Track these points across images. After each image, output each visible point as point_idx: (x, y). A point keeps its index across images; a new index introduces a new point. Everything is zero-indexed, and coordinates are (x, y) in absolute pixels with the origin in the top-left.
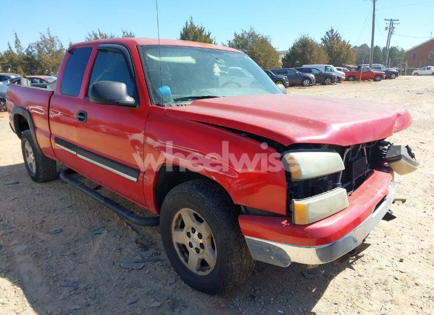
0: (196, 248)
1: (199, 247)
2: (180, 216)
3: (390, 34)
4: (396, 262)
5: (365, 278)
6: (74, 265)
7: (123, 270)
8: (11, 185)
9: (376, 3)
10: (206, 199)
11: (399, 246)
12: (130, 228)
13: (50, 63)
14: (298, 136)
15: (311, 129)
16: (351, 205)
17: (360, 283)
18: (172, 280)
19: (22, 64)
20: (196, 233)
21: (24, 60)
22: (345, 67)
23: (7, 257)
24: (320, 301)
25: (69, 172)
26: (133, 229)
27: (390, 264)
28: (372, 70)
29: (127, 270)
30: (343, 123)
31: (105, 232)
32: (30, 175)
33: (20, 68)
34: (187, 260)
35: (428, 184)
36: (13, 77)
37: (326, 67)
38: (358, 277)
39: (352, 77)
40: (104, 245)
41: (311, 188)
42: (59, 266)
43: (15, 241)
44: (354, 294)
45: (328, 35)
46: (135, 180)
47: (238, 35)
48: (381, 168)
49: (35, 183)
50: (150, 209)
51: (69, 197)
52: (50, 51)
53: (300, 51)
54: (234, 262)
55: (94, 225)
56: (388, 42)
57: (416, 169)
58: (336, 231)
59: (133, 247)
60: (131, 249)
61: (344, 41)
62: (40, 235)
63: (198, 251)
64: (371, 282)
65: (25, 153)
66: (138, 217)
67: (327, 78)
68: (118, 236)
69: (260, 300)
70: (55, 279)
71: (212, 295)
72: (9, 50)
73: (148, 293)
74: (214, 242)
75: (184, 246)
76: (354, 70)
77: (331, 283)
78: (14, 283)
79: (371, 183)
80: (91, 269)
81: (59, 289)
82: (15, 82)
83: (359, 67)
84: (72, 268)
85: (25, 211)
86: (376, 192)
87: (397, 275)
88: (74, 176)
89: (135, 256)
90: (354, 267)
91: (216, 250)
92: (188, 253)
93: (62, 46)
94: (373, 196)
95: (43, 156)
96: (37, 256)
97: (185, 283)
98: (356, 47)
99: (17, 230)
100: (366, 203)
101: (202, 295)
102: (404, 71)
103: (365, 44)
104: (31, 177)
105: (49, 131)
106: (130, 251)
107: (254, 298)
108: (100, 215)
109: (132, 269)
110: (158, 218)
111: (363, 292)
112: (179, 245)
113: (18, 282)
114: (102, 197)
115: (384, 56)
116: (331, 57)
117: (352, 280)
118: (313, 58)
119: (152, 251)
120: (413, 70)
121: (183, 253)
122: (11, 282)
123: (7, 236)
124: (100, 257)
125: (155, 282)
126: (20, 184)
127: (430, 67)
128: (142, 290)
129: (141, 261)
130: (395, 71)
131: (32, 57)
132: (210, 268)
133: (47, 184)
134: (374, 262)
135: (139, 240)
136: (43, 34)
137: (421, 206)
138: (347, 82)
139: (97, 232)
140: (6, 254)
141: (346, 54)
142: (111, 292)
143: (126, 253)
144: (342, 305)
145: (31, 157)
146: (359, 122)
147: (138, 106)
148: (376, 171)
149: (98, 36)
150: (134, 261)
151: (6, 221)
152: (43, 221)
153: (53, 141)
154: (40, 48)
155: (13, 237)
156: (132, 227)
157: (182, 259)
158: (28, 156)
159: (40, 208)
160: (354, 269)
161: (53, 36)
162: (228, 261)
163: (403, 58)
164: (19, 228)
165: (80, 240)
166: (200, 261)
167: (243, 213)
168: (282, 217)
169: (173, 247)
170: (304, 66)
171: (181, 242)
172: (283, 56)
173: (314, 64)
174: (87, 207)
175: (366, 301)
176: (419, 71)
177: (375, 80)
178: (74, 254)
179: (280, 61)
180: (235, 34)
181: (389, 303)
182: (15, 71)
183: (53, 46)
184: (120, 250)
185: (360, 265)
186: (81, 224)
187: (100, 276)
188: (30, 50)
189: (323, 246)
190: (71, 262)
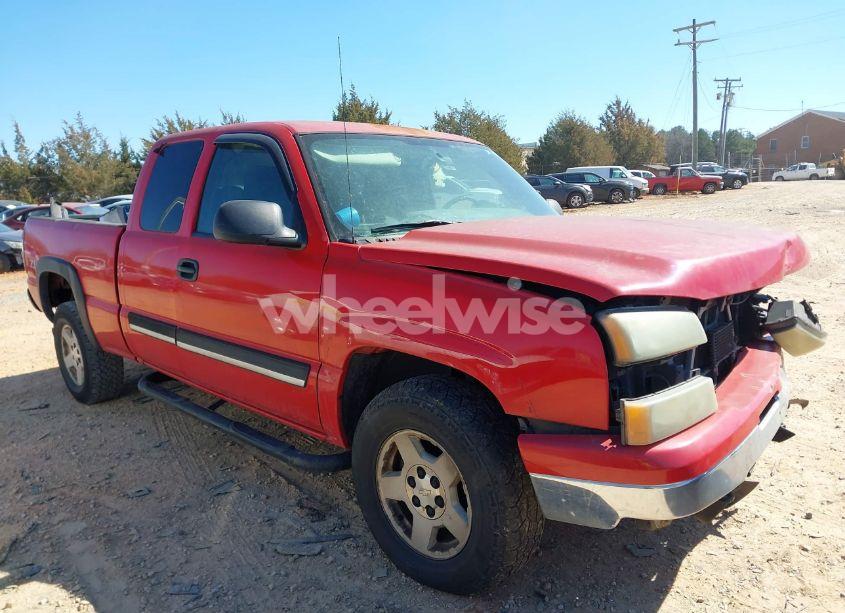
0: (428, 507)
1: (433, 505)
2: (394, 445)
3: (727, 106)
4: (799, 518)
5: (747, 552)
6: (186, 553)
7: (283, 559)
8: (35, 411)
9: (697, 51)
10: (447, 409)
11: (799, 491)
12: (283, 481)
13: (83, 178)
14: (624, 283)
15: (643, 271)
16: (723, 408)
17: (738, 561)
18: (382, 573)
19: (28, 181)
20: (427, 478)
21: (32, 173)
22: (646, 168)
23: (52, 544)
24: (669, 597)
25: (156, 379)
26: (290, 482)
27: (788, 524)
28: (699, 174)
29: (291, 559)
30: (699, 257)
31: (235, 489)
32: (70, 389)
33: (25, 191)
34: (408, 532)
35: (835, 377)
36: (11, 207)
37: (611, 170)
38: (732, 551)
39: (662, 187)
40: (238, 515)
41: (647, 379)
42: (156, 556)
43: (61, 515)
44: (731, 582)
45: (612, 112)
46: (301, 383)
47: (441, 115)
48: (759, 344)
49: (81, 405)
50: (330, 438)
51: (154, 428)
52: (82, 156)
53: (560, 142)
54: (507, 526)
55: (211, 477)
56: (724, 122)
57: (822, 344)
58: (703, 454)
59: (295, 515)
60: (290, 519)
61: (640, 121)
62: (109, 501)
63: (431, 512)
64: (758, 559)
65: (61, 348)
66: (304, 456)
67: (614, 190)
68: (263, 497)
69: (556, 601)
70: (153, 581)
71: (464, 595)
72: (3, 155)
73: (339, 600)
74: (466, 493)
75: (402, 504)
76: (663, 175)
77: (685, 562)
78: (74, 592)
79: (746, 369)
80: (220, 560)
81: (163, 599)
82: (18, 216)
83: (674, 169)
84: (183, 560)
85: (72, 458)
86: (761, 386)
87: (805, 542)
88: (167, 385)
89: (301, 531)
90: (723, 532)
91: (469, 508)
92: (410, 517)
93: (106, 146)
94: (755, 393)
95: (100, 351)
96: (110, 541)
97: (407, 575)
98: (663, 132)
99: (62, 494)
100: (746, 405)
101: (444, 597)
102: (757, 174)
103: (680, 127)
104: (72, 392)
105: (115, 301)
106: (290, 523)
107: (543, 597)
108: (219, 459)
109: (300, 556)
110: (348, 455)
111: (747, 577)
112: (391, 503)
113: (82, 591)
114: (228, 422)
115: (716, 147)
116: (619, 151)
117: (722, 556)
118: (585, 155)
119: (332, 521)
120: (772, 172)
121: (400, 519)
122: (68, 591)
123: (44, 505)
124: (234, 537)
125: (349, 577)
126: (52, 409)
127: (806, 164)
128: (326, 593)
129: (314, 540)
130: (741, 174)
131: (49, 168)
132: (458, 543)
133: (106, 406)
134: (758, 521)
135: (305, 502)
136: (70, 124)
137: (828, 416)
138: (653, 197)
139: (221, 490)
140: (47, 540)
141: (646, 144)
142: (267, 600)
143: (282, 527)
144: (711, 603)
145: (75, 355)
146: (726, 255)
147: (303, 246)
148: (750, 350)
149: (176, 125)
150: (302, 541)
151: (37, 478)
152: (110, 476)
153: (124, 321)
154: (63, 151)
155: (55, 508)
156: (286, 479)
157: (400, 531)
158: (67, 353)
159: (99, 452)
160: (723, 537)
161: (89, 127)
162: (496, 527)
163: (752, 151)
164: (66, 490)
165: (188, 506)
166: (436, 531)
167: (524, 432)
168: (602, 434)
169: (382, 508)
170: (570, 170)
171: (396, 497)
172: (528, 153)
173: (587, 165)
174: (192, 445)
175: (755, 592)
176: (784, 173)
177: (704, 192)
178: (182, 533)
179: (524, 163)
180: (437, 115)
181: (799, 594)
182: (15, 197)
183: (89, 145)
184: (271, 521)
185: (733, 529)
186: (186, 477)
187: (239, 572)
188: (44, 154)
189: (679, 484)
190: (179, 549)
